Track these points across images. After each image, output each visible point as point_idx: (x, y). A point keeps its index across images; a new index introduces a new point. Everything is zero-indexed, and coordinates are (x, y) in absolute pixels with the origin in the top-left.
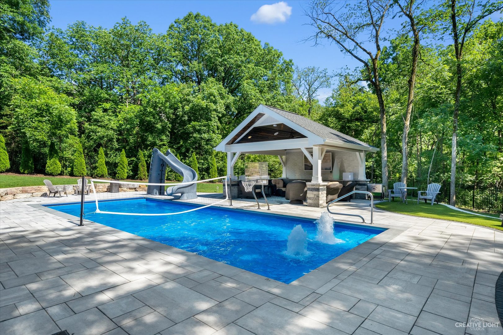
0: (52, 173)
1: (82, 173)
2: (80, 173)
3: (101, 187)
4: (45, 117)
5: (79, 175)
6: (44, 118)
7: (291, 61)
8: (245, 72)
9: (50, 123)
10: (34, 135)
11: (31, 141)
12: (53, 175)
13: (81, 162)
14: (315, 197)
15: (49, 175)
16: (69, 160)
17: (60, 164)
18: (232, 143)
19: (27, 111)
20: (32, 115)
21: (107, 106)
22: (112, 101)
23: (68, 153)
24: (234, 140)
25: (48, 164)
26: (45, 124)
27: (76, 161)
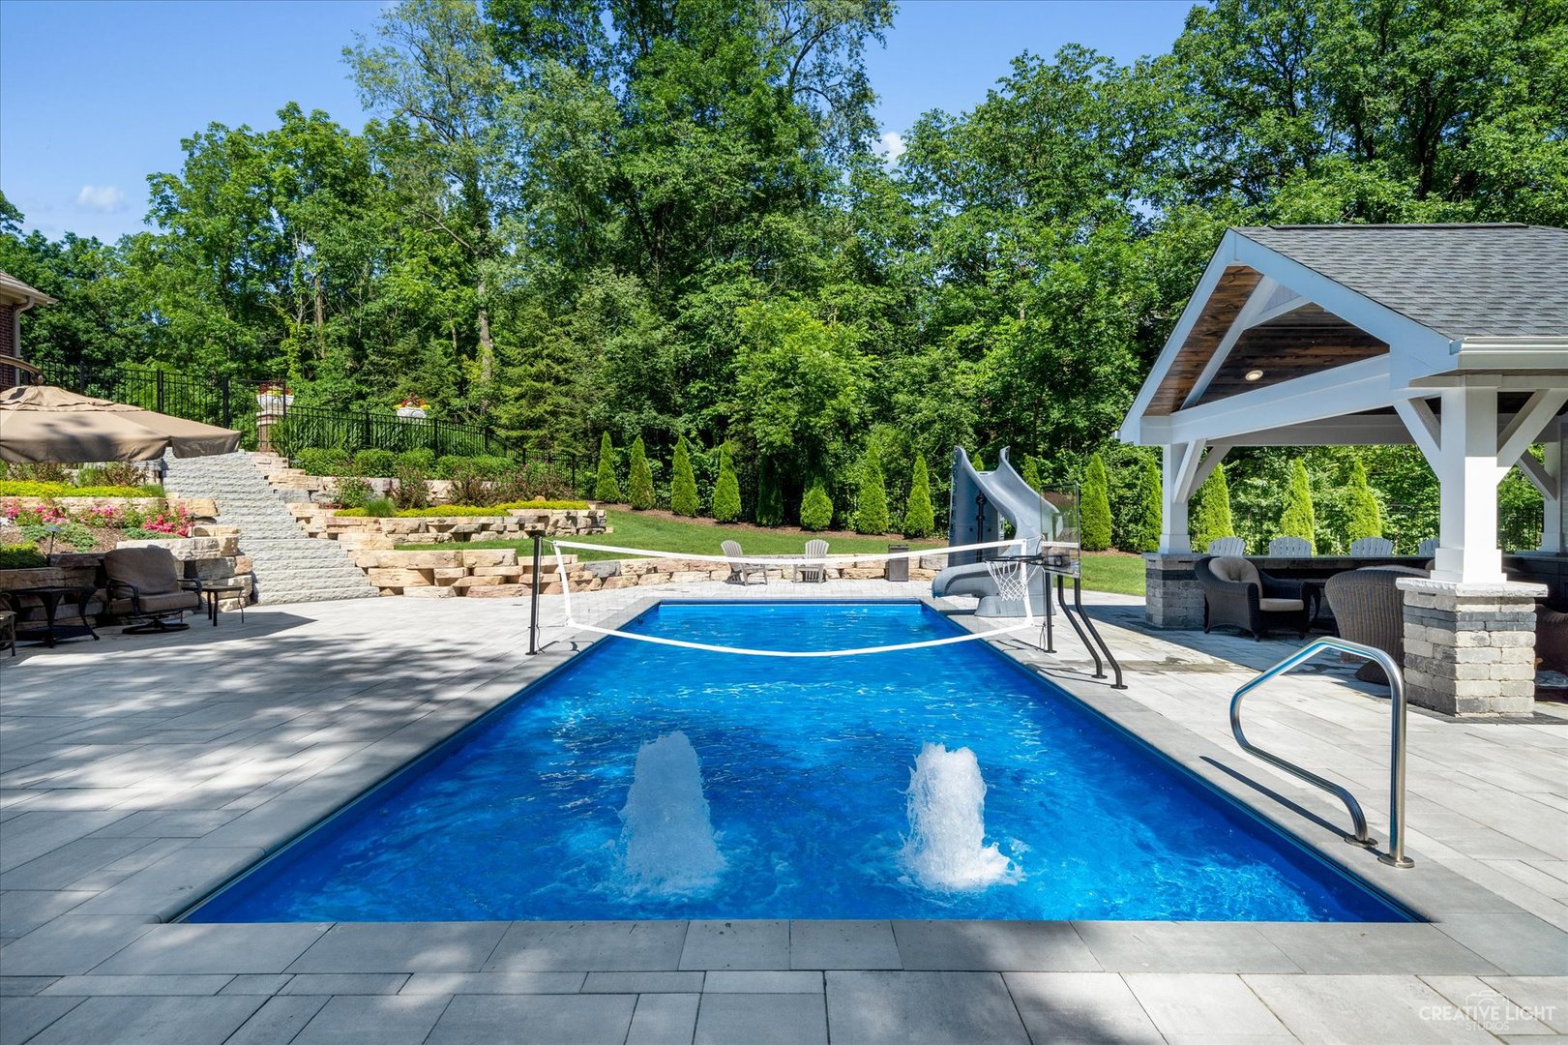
0: (811, 524)
1: (876, 525)
2: (870, 525)
4: (792, 386)
5: (870, 530)
6: (790, 390)
9: (801, 399)
12: (813, 531)
13: (873, 494)
14: (1439, 656)
15: (807, 528)
16: (858, 489)
17: (828, 503)
18: (1177, 408)
19: (759, 378)
20: (765, 387)
21: (963, 332)
22: (984, 314)
23: (856, 473)
24: (1171, 394)
25: (804, 503)
26: (792, 405)
27: (863, 492)
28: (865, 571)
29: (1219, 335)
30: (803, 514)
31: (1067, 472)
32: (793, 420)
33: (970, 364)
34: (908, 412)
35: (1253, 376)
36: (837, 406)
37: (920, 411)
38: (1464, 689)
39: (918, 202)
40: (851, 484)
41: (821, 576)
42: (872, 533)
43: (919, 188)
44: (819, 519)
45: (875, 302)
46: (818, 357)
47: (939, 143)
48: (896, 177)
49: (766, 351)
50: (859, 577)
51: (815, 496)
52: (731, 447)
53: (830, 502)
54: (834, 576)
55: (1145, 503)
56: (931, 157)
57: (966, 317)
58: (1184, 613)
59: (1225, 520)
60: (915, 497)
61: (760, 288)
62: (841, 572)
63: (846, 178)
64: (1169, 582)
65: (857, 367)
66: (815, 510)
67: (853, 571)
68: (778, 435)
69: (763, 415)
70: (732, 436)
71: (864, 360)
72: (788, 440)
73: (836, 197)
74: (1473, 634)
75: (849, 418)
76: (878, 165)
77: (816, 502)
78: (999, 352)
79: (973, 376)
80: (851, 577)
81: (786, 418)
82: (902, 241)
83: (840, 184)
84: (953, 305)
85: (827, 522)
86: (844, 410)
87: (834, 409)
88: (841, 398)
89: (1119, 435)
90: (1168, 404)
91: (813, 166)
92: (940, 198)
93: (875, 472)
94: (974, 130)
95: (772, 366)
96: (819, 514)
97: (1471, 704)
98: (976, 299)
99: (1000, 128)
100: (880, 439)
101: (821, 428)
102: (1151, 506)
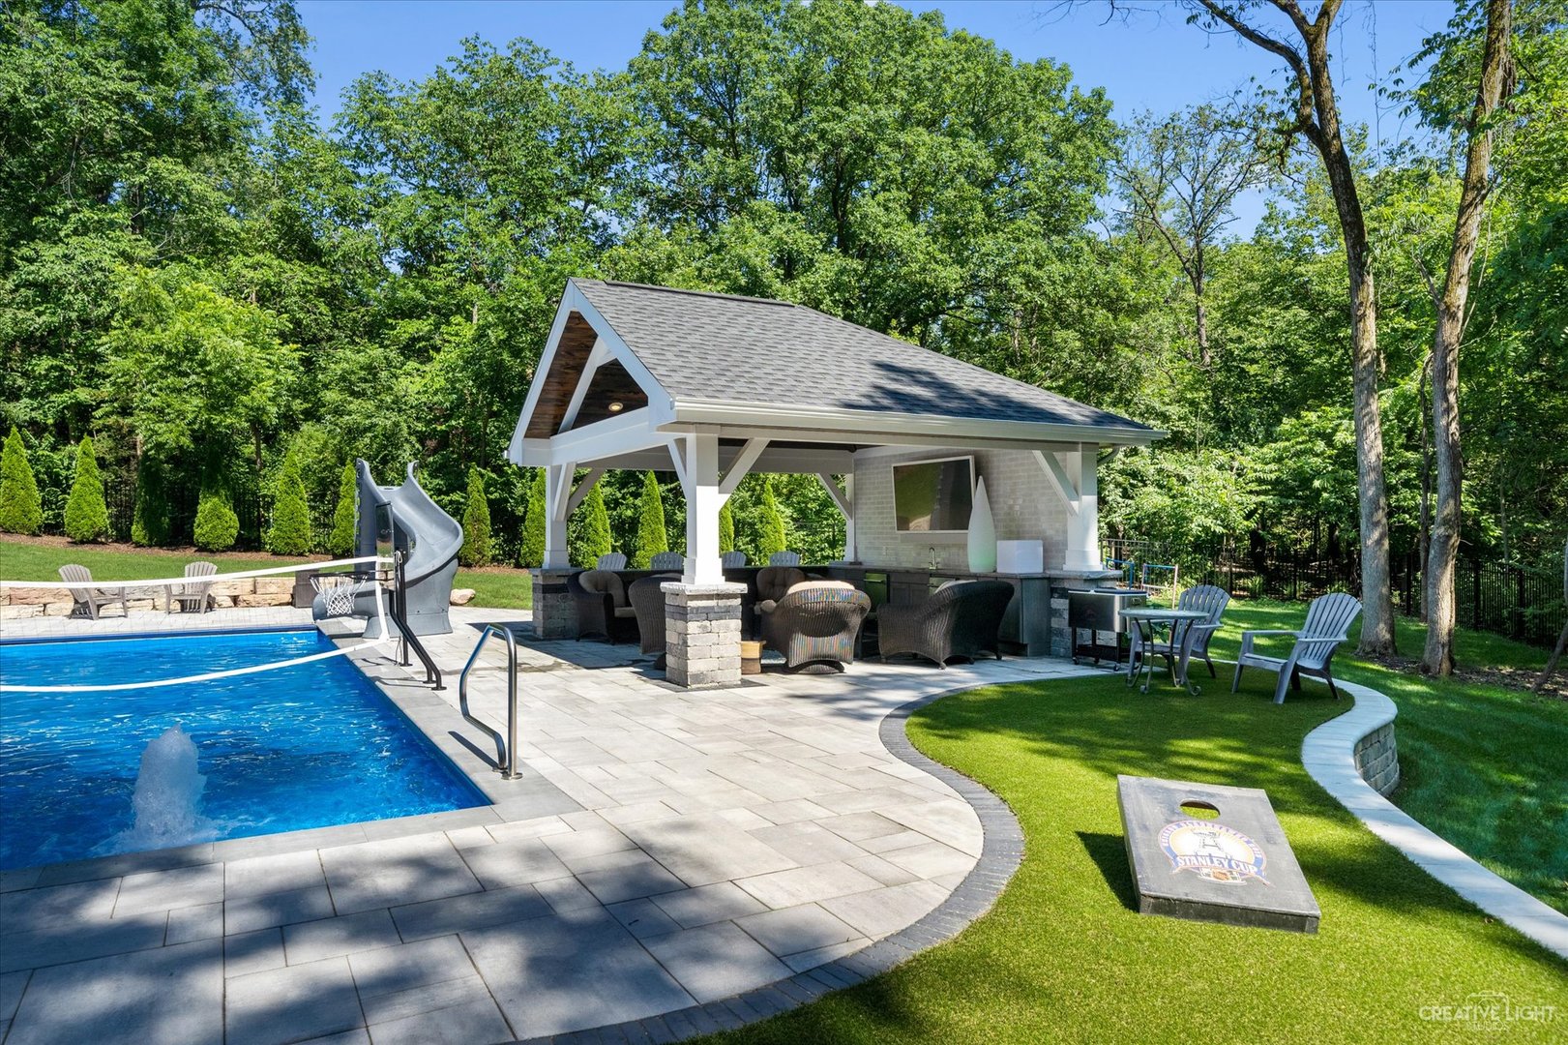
0: (208, 543)
1: (295, 545)
2: (287, 544)
3: (273, 589)
4: (187, 375)
6: (185, 380)
7: (1099, 95)
8: (890, 163)
9: (202, 392)
10: (156, 433)
11: (150, 450)
12: (212, 551)
13: (293, 508)
14: (680, 642)
15: (204, 548)
16: (273, 503)
17: (231, 517)
18: (555, 432)
19: (140, 362)
20: (150, 373)
21: (408, 328)
22: (436, 310)
23: (273, 484)
24: (549, 420)
25: (199, 518)
26: (188, 398)
27: (278, 505)
28: (268, 597)
29: (579, 369)
30: (198, 531)
31: (515, 486)
32: (190, 416)
33: (417, 366)
34: (336, 412)
35: (615, 407)
36: (249, 403)
37: (349, 414)
38: (694, 666)
39: (363, 171)
40: (265, 496)
41: (204, 604)
42: (290, 554)
43: (363, 156)
44: (219, 537)
45: (304, 283)
46: (225, 343)
47: (385, 110)
48: (336, 138)
49: (151, 330)
50: (258, 605)
51: (214, 509)
52: (97, 446)
53: (235, 517)
54: (225, 604)
55: (587, 521)
56: (375, 123)
57: (413, 311)
58: (562, 623)
59: (660, 537)
60: (343, 512)
61: (146, 250)
62: (235, 600)
63: (268, 130)
64: (548, 596)
65: (274, 359)
66: (214, 527)
67: (251, 598)
68: (173, 434)
69: (147, 410)
70: (99, 431)
71: (285, 350)
72: (186, 441)
73: (254, 148)
74: (699, 624)
75: (265, 418)
76: (307, 120)
77: (215, 514)
78: (449, 355)
79: (418, 379)
80: (249, 605)
81: (181, 414)
82: (342, 212)
83: (260, 134)
84: (400, 294)
85: (231, 541)
86: (258, 409)
87: (246, 406)
88: (254, 393)
89: (508, 454)
90: (547, 429)
91: (221, 105)
92: (389, 171)
93: (293, 482)
94: (424, 105)
95: (158, 349)
96: (219, 532)
97: (699, 678)
98: (424, 290)
99: (451, 109)
100: (307, 444)
101: (227, 427)
102: (594, 523)
